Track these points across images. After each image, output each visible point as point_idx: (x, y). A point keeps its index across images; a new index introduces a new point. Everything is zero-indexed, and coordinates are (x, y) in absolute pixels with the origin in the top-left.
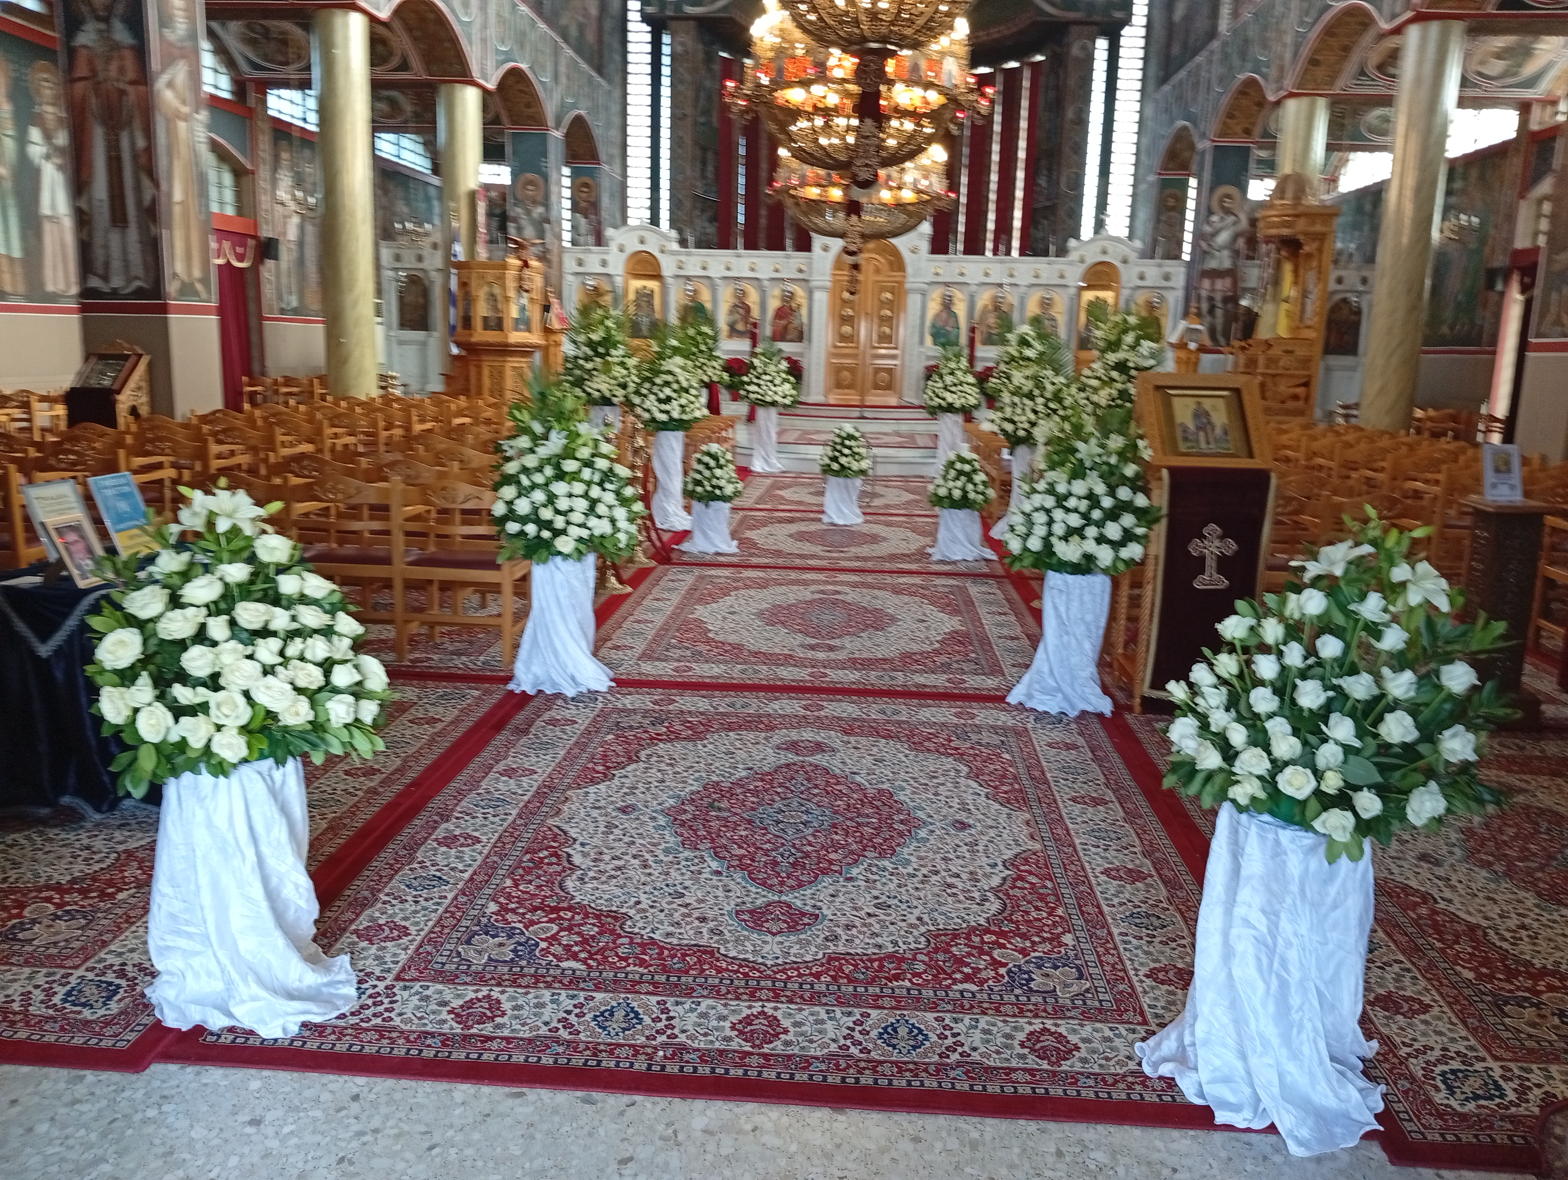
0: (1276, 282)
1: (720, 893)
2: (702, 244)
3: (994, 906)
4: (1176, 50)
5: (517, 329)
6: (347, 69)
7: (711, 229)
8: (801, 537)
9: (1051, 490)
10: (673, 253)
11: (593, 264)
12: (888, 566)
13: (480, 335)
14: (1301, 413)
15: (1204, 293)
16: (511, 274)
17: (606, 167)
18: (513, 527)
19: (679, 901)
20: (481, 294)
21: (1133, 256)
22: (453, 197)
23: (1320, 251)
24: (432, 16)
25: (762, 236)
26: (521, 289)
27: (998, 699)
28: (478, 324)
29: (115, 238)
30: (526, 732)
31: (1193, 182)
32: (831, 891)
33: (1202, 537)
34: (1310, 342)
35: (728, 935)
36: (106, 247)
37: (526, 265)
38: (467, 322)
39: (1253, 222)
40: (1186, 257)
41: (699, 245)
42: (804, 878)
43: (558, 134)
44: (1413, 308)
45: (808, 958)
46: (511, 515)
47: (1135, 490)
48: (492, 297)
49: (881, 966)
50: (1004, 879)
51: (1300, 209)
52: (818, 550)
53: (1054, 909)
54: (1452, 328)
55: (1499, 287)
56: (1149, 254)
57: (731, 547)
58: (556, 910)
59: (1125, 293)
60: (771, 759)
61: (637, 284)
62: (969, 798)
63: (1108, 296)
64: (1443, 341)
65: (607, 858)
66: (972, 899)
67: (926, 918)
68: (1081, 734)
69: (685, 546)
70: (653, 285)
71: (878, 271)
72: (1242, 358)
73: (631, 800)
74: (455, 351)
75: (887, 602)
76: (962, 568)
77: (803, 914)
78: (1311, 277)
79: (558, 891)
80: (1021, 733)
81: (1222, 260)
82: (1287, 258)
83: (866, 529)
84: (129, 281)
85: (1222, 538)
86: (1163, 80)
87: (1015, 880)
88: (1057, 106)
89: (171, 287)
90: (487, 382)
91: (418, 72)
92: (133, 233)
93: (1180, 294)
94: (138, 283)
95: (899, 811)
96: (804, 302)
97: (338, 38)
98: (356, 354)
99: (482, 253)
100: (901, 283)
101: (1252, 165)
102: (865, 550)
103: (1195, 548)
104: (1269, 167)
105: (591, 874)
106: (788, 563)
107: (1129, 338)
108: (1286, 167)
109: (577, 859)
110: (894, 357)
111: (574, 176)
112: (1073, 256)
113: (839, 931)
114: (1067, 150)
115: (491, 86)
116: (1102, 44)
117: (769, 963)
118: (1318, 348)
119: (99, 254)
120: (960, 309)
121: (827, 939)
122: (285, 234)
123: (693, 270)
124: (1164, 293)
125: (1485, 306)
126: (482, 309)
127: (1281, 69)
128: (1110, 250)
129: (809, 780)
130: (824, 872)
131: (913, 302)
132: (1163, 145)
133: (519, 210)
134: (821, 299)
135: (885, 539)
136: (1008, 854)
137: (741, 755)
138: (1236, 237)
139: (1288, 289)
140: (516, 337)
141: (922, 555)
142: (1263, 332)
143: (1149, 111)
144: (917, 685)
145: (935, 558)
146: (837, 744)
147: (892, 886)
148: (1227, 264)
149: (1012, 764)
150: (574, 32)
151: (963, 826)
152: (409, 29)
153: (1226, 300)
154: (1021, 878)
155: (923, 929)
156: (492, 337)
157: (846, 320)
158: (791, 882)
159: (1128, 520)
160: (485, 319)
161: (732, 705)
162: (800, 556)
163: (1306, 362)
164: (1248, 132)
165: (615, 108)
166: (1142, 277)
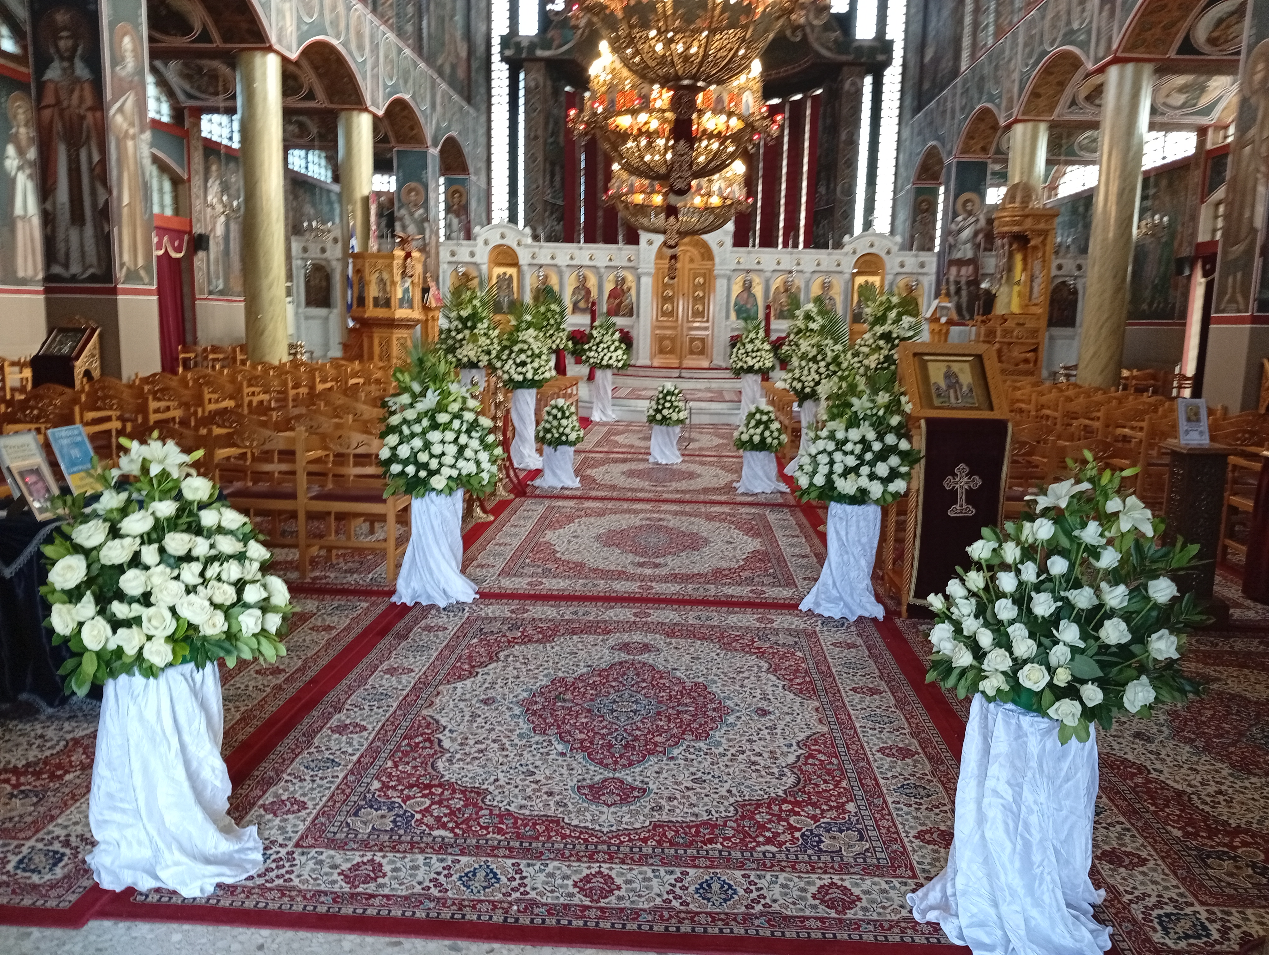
0: (1010, 269)
1: (565, 771)
2: (552, 238)
3: (790, 780)
4: (926, 85)
5: (401, 307)
6: (265, 99)
7: (559, 228)
8: (631, 474)
9: (832, 436)
10: (527, 246)
11: (463, 255)
12: (702, 497)
13: (371, 312)
14: (1032, 374)
15: (952, 278)
16: (397, 262)
17: (473, 178)
18: (396, 468)
19: (531, 779)
20: (373, 279)
21: (895, 249)
22: (350, 200)
23: (1044, 243)
24: (333, 57)
25: (599, 232)
26: (404, 274)
27: (792, 606)
28: (370, 303)
29: (74, 235)
30: (406, 637)
31: (942, 189)
32: (656, 768)
33: (954, 475)
34: (1038, 317)
35: (571, 807)
36: (67, 241)
37: (408, 255)
38: (361, 301)
39: (990, 221)
40: (937, 249)
41: (549, 239)
42: (634, 758)
43: (434, 151)
44: (1118, 289)
45: (638, 825)
46: (394, 458)
47: (900, 437)
48: (381, 281)
49: (698, 832)
50: (798, 757)
51: (1027, 211)
52: (646, 484)
53: (839, 782)
54: (1150, 305)
55: (1187, 273)
56: (908, 246)
57: (574, 482)
58: (429, 786)
59: (889, 278)
60: (607, 658)
61: (499, 270)
62: (769, 690)
63: (875, 280)
64: (1143, 315)
65: (471, 742)
66: (772, 774)
67: (734, 791)
68: (860, 635)
69: (537, 482)
70: (511, 271)
71: (692, 260)
72: (983, 330)
73: (491, 693)
74: (351, 324)
75: (703, 527)
76: (762, 499)
77: (633, 789)
78: (1037, 265)
79: (430, 770)
80: (811, 635)
81: (966, 252)
82: (1019, 250)
83: (684, 467)
84: (85, 269)
85: (970, 474)
86: (917, 109)
87: (807, 758)
88: (833, 129)
89: (120, 274)
90: (377, 350)
91: (321, 101)
92: (89, 230)
93: (933, 278)
94: (91, 271)
95: (712, 701)
96: (634, 285)
97: (258, 73)
98: (270, 327)
99: (373, 246)
100: (711, 271)
101: (989, 177)
102: (683, 485)
103: (948, 483)
104: (1002, 177)
105: (458, 756)
106: (622, 496)
107: (893, 315)
108: (1015, 178)
109: (446, 744)
110: (706, 329)
111: (448, 183)
112: (847, 248)
113: (663, 802)
114: (841, 163)
115: (381, 113)
116: (868, 81)
117: (605, 830)
118: (1043, 323)
119: (61, 247)
120: (758, 291)
121: (652, 809)
122: (213, 229)
123: (544, 258)
124: (921, 278)
125: (1176, 288)
126: (373, 291)
127: (1011, 100)
128: (876, 244)
129: (638, 675)
130: (651, 753)
131: (721, 285)
132: (918, 160)
133: (403, 212)
134: (647, 283)
135: (699, 476)
136: (801, 736)
137: (582, 654)
138: (976, 234)
139: (1019, 274)
140: (401, 313)
141: (729, 488)
142: (1000, 309)
143: (906, 134)
144: (727, 596)
145: (740, 491)
146: (661, 645)
147: (707, 764)
148: (970, 255)
149: (804, 660)
150: (447, 70)
151: (764, 713)
152: (316, 68)
153: (969, 283)
154: (811, 756)
155: (732, 800)
156: (381, 313)
157: (666, 299)
158: (624, 761)
159: (894, 461)
160: (376, 300)
161: (576, 613)
162: (630, 490)
163: (1034, 332)
164: (984, 150)
165: (482, 131)
166: (902, 265)
